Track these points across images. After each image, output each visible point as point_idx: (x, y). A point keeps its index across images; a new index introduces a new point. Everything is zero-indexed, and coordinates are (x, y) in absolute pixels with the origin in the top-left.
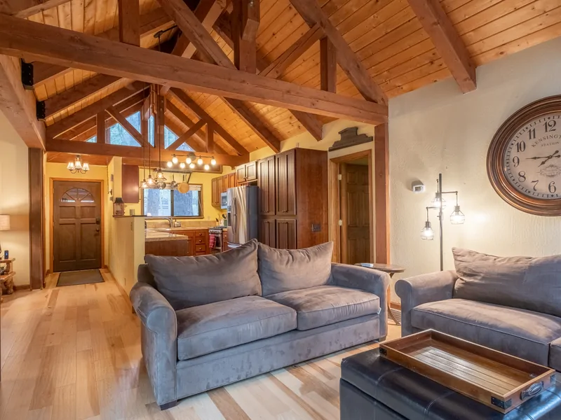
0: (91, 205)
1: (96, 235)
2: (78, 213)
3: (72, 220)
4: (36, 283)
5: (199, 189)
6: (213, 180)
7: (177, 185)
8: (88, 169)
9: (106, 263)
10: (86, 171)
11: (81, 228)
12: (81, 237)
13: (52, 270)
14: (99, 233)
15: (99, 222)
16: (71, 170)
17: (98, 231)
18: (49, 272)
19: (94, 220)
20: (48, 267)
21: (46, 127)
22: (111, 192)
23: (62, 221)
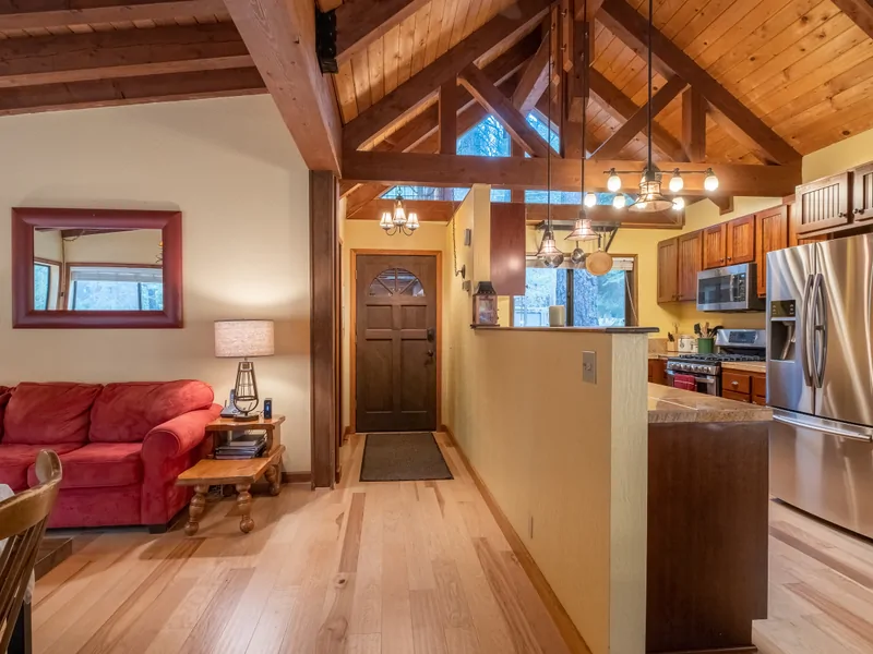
0: (420, 303)
1: (427, 363)
2: (397, 319)
3: (386, 332)
4: (324, 474)
5: (629, 267)
6: (662, 246)
7: (583, 259)
8: (416, 226)
9: (445, 421)
10: (413, 229)
11: (402, 348)
12: (402, 365)
13: (354, 428)
14: (432, 358)
15: (432, 337)
16: (387, 229)
17: (431, 355)
18: (348, 431)
19: (422, 332)
20: (347, 422)
21: (343, 125)
22: (463, 272)
23: (370, 333)
